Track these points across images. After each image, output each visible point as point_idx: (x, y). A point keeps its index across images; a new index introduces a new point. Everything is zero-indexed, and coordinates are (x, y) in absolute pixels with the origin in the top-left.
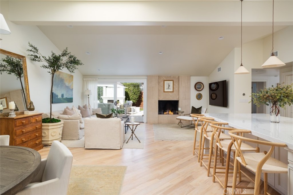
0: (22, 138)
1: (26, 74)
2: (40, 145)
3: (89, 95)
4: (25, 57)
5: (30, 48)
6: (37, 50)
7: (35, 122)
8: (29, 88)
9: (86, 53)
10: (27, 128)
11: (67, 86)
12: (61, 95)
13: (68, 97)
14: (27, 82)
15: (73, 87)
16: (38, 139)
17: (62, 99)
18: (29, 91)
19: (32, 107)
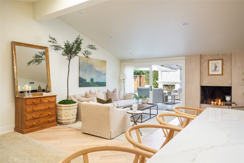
0: (33, 115)
1: (48, 62)
2: (53, 123)
3: (124, 80)
4: (47, 48)
5: (50, 40)
6: (55, 40)
7: (47, 102)
8: (50, 73)
9: (109, 37)
10: (37, 107)
11: (98, 71)
12: (90, 80)
13: (99, 82)
14: (48, 68)
15: (106, 71)
16: (51, 117)
17: (92, 83)
18: (50, 76)
19: (48, 90)
